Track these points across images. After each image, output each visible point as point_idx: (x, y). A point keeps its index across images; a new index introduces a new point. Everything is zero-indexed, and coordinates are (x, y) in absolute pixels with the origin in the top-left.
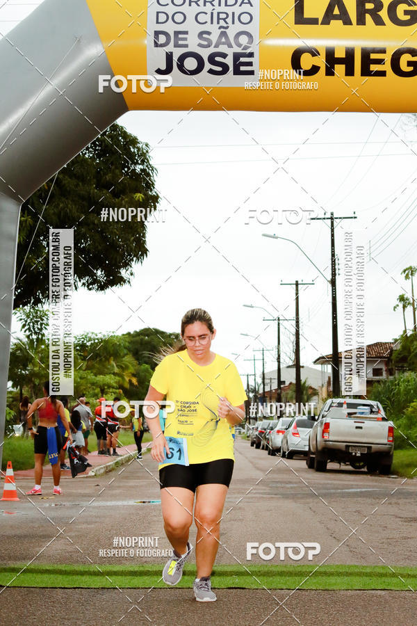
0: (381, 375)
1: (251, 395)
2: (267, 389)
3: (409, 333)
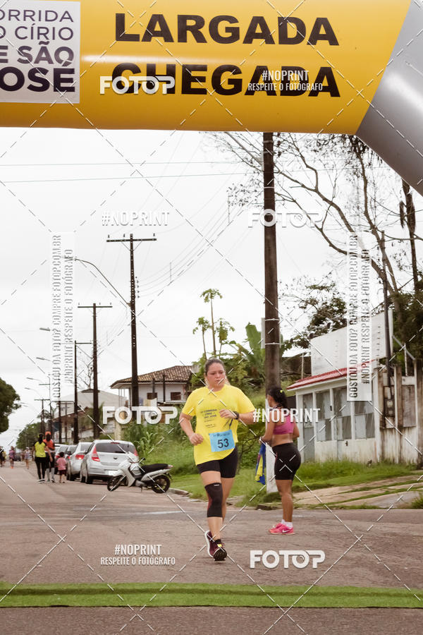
0: (180, 398)
1: (46, 421)
2: (63, 414)
3: (209, 356)
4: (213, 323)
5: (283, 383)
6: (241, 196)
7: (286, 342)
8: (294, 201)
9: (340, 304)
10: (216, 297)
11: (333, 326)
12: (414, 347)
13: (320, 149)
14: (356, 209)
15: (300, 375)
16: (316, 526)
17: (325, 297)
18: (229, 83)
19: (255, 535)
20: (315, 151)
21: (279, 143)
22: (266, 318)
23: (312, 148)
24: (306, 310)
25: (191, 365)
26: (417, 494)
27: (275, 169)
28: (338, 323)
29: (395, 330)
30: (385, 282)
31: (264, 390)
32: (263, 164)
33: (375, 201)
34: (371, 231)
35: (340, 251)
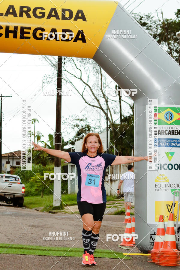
0: (20, 164)
4: (35, 133)
5: (62, 160)
6: (49, 80)
7: (65, 142)
8: (71, 83)
9: (89, 128)
10: (37, 122)
12: (119, 147)
13: (83, 61)
14: (97, 87)
16: (72, 221)
17: (82, 124)
19: (46, 225)
20: (81, 62)
21: (65, 59)
22: (56, 132)
24: (74, 129)
26: (116, 209)
29: (111, 139)
30: (108, 119)
31: (54, 162)
32: (57, 67)
33: (105, 84)
34: (103, 97)
35: (90, 105)
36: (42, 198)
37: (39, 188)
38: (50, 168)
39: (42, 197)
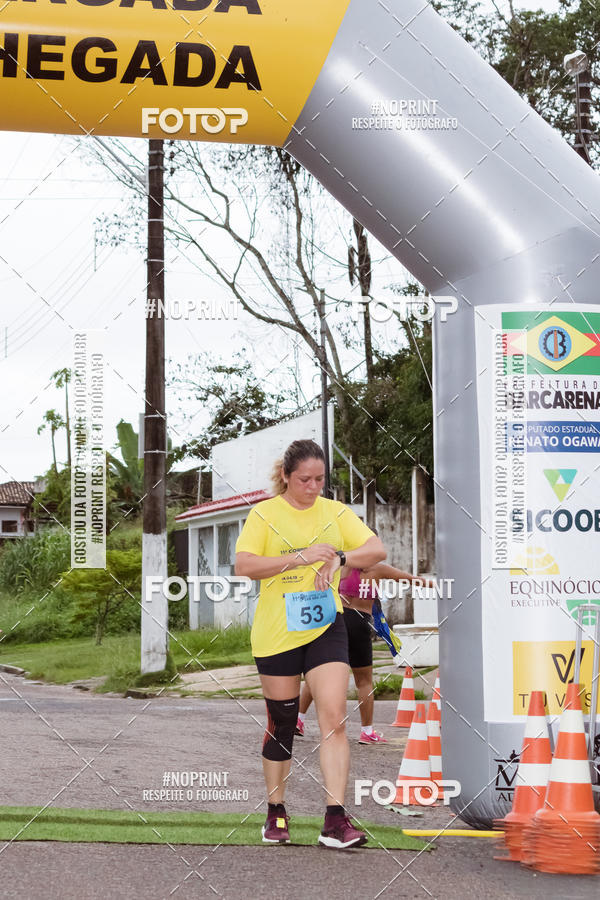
0: (15, 530)
3: (60, 468)
4: (68, 419)
5: (169, 511)
6: (114, 230)
7: (177, 450)
8: (194, 242)
9: (258, 397)
11: (247, 428)
12: (364, 461)
14: (284, 255)
15: (196, 498)
16: (211, 724)
17: (236, 385)
18: (98, 65)
20: (226, 168)
21: (172, 156)
22: (146, 414)
23: (222, 163)
24: (206, 403)
25: (34, 480)
27: (166, 193)
28: (253, 423)
29: (337, 436)
30: (324, 363)
31: (140, 520)
32: (147, 184)
33: (313, 244)
34: (305, 288)
35: (259, 317)
36: (97, 648)
37: (88, 611)
38: (123, 541)
39: (99, 644)
